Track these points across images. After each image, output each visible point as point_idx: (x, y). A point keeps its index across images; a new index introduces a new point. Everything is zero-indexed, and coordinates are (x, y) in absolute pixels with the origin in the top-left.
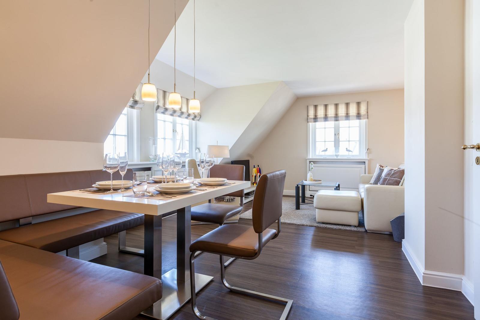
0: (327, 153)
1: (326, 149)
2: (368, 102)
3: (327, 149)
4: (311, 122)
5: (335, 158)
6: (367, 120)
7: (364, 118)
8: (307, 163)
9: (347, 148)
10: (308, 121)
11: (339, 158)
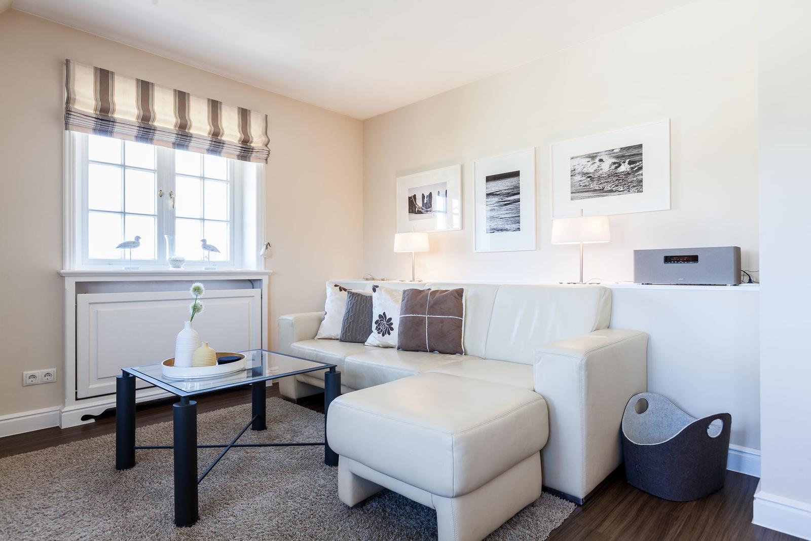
0: (136, 254)
1: (133, 240)
2: (267, 116)
3: (138, 238)
4: (81, 128)
5: (171, 269)
6: (262, 165)
7: (258, 159)
8: (63, 290)
9: (204, 241)
10: (67, 124)
11: (182, 269)
